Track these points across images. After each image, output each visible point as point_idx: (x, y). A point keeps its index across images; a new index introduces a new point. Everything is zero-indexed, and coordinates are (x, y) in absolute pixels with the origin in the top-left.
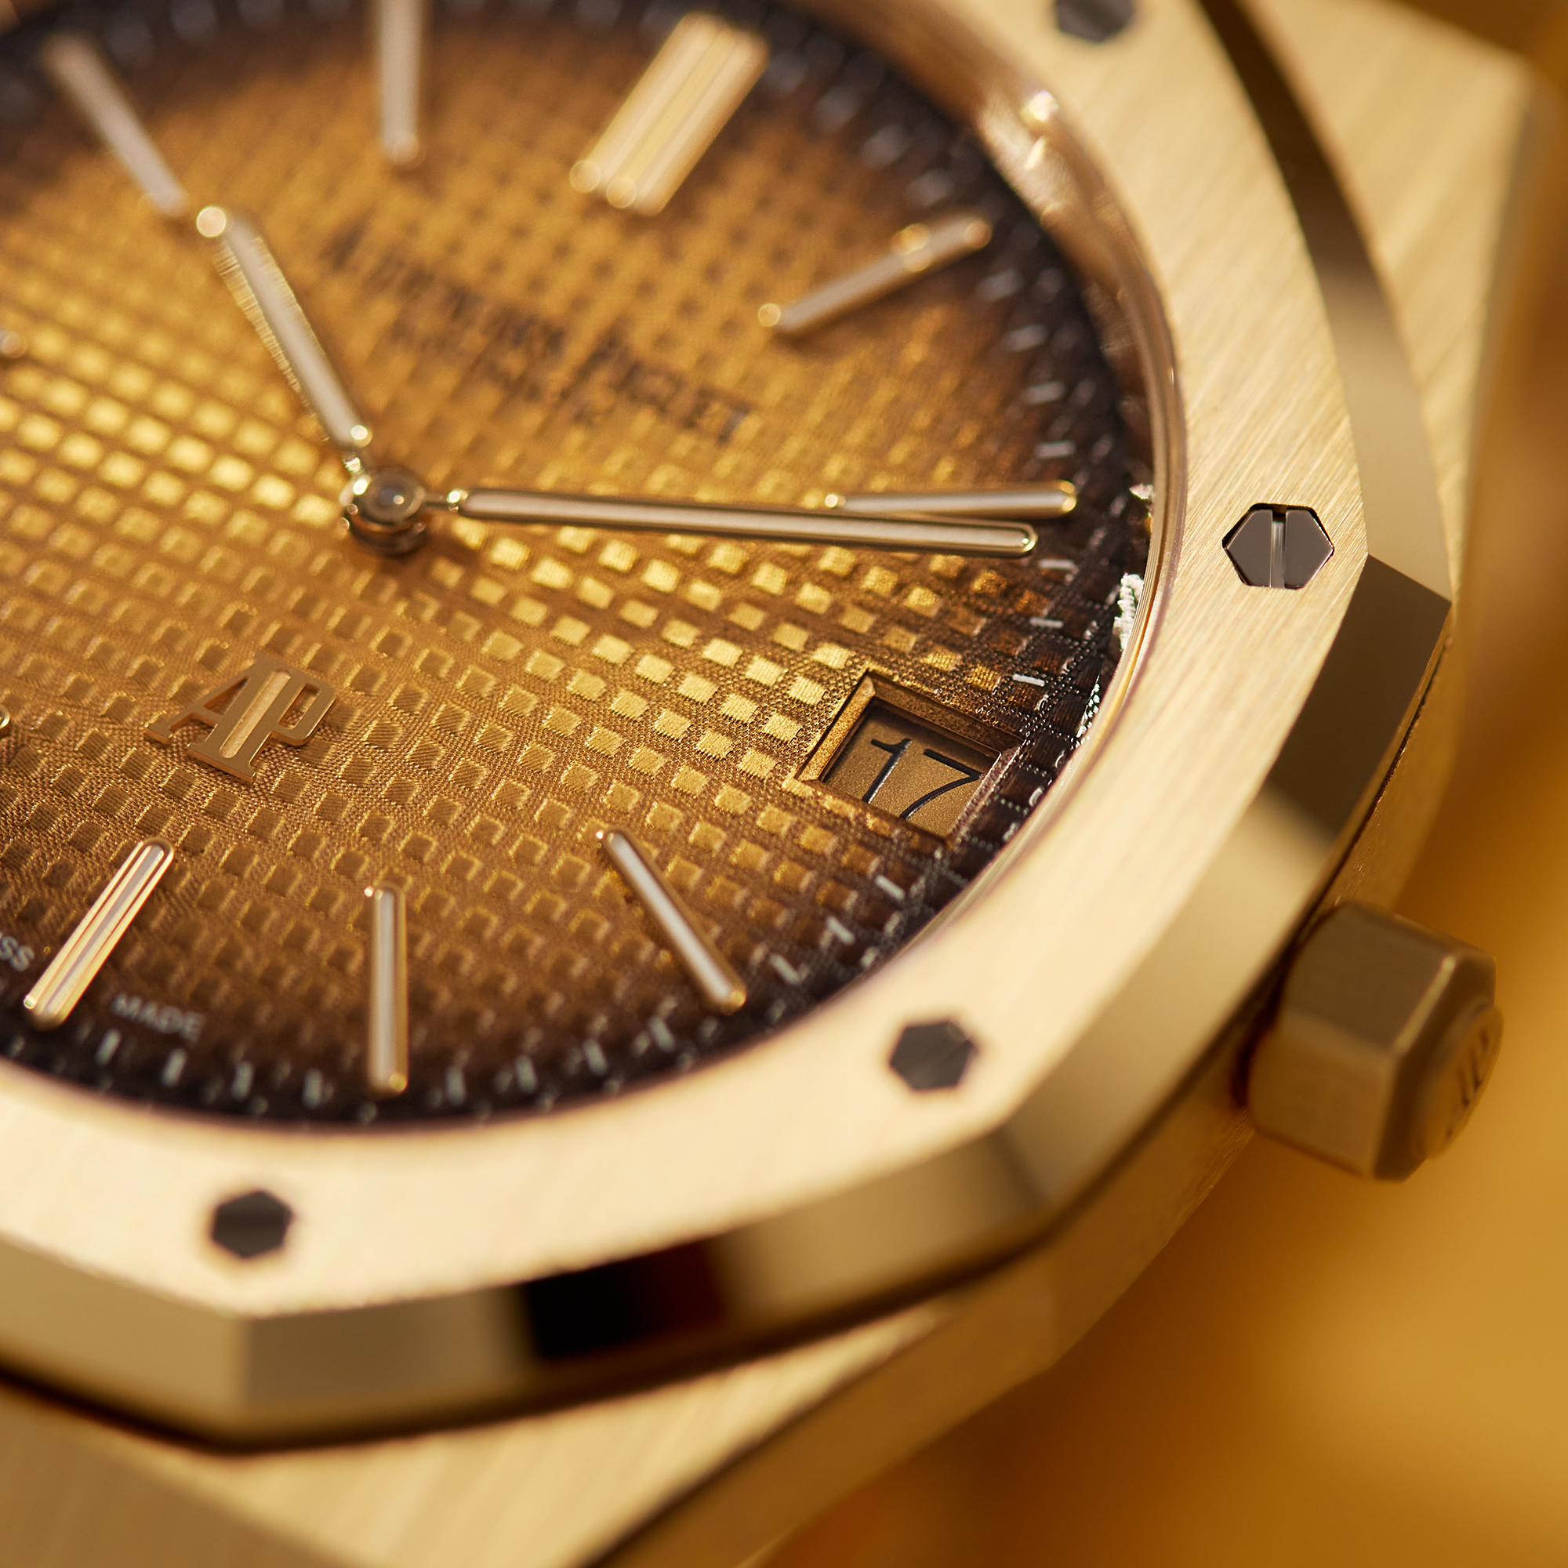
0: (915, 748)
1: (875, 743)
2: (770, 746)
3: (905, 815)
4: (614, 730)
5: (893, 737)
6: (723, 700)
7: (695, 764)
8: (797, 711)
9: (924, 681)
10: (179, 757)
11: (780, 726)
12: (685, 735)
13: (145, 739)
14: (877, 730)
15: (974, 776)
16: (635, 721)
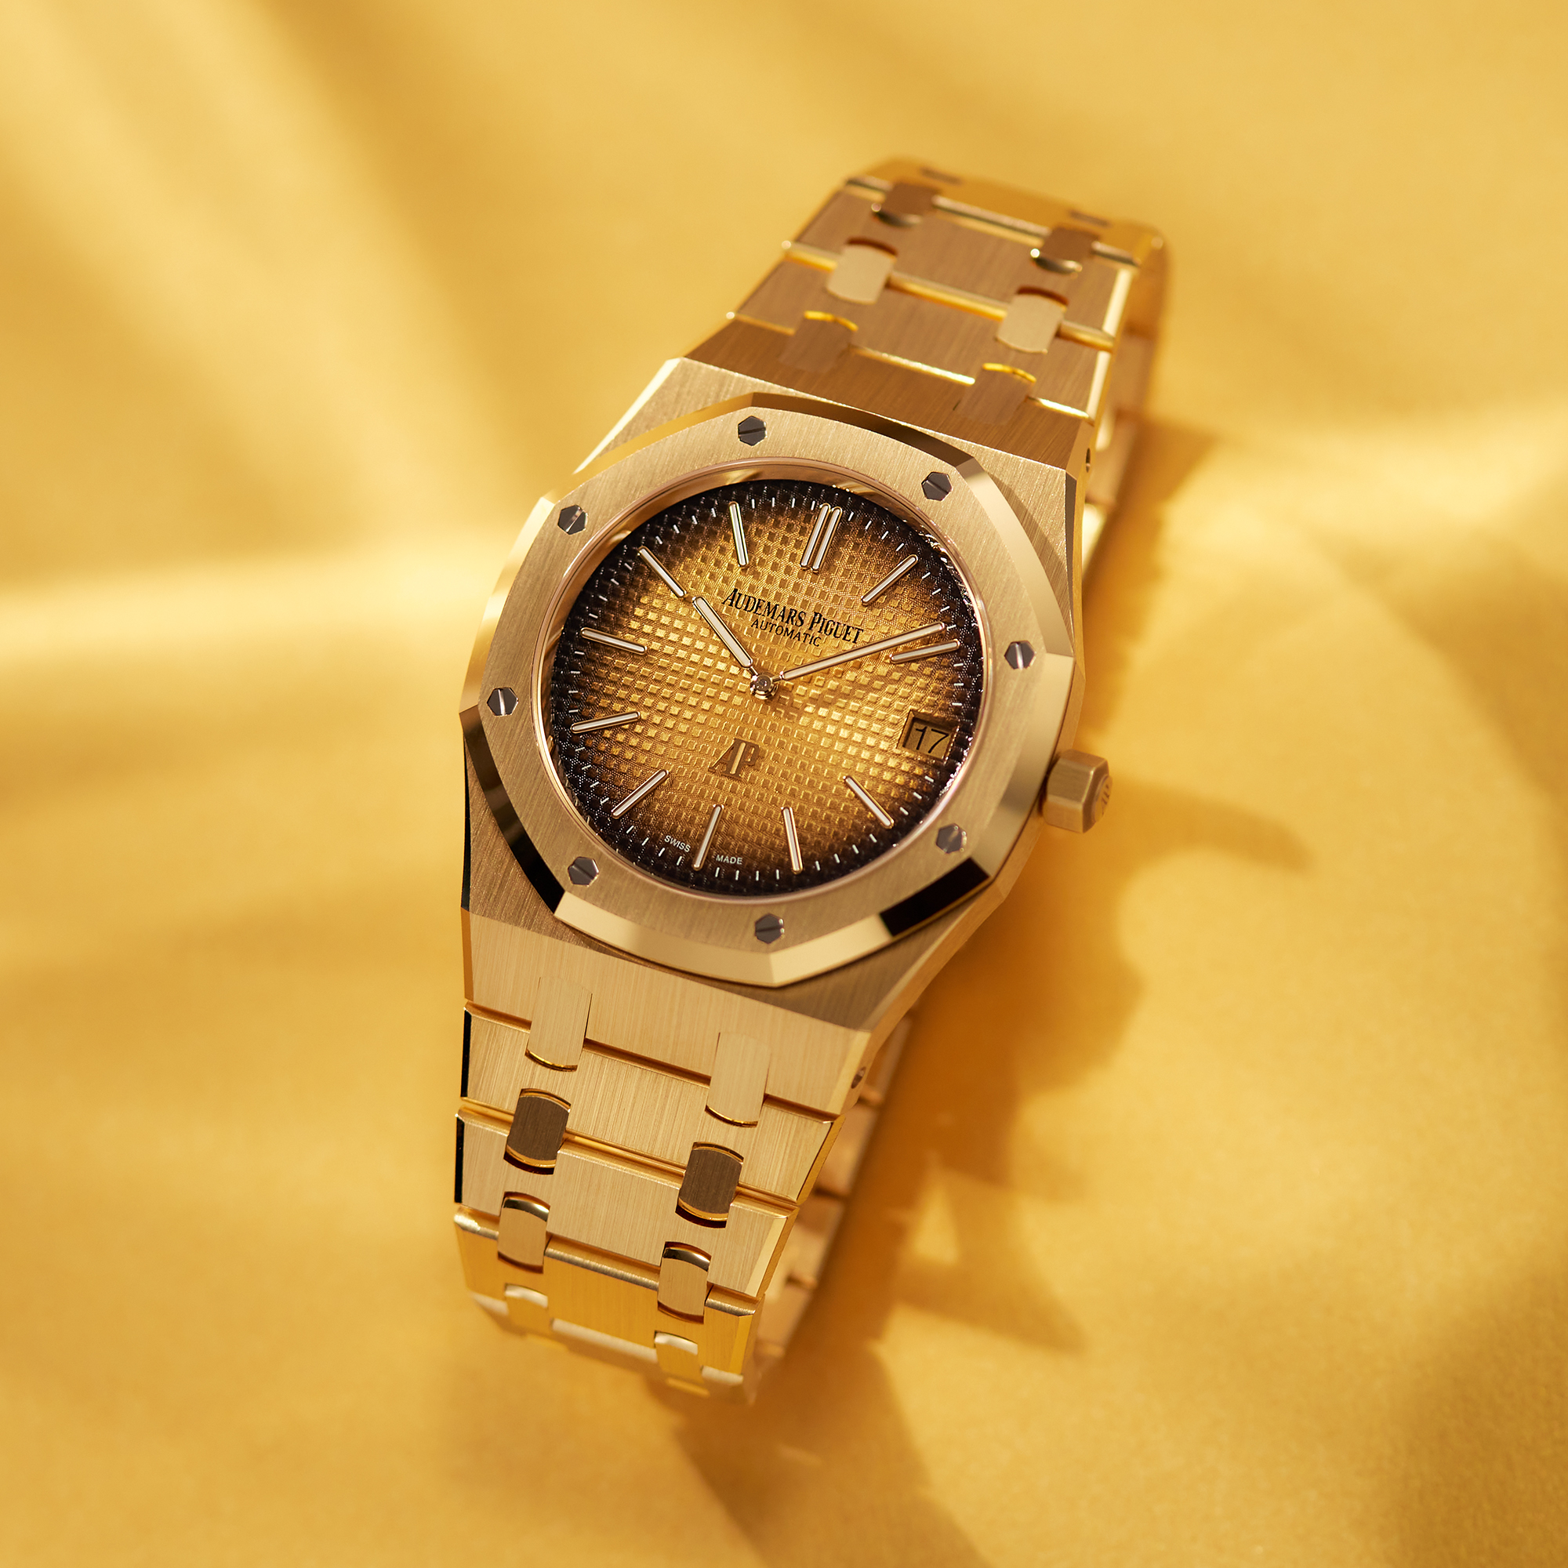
0: (929, 729)
1: (917, 730)
3: (929, 753)
5: (922, 727)
9: (927, 709)
14: (917, 725)
15: (948, 736)
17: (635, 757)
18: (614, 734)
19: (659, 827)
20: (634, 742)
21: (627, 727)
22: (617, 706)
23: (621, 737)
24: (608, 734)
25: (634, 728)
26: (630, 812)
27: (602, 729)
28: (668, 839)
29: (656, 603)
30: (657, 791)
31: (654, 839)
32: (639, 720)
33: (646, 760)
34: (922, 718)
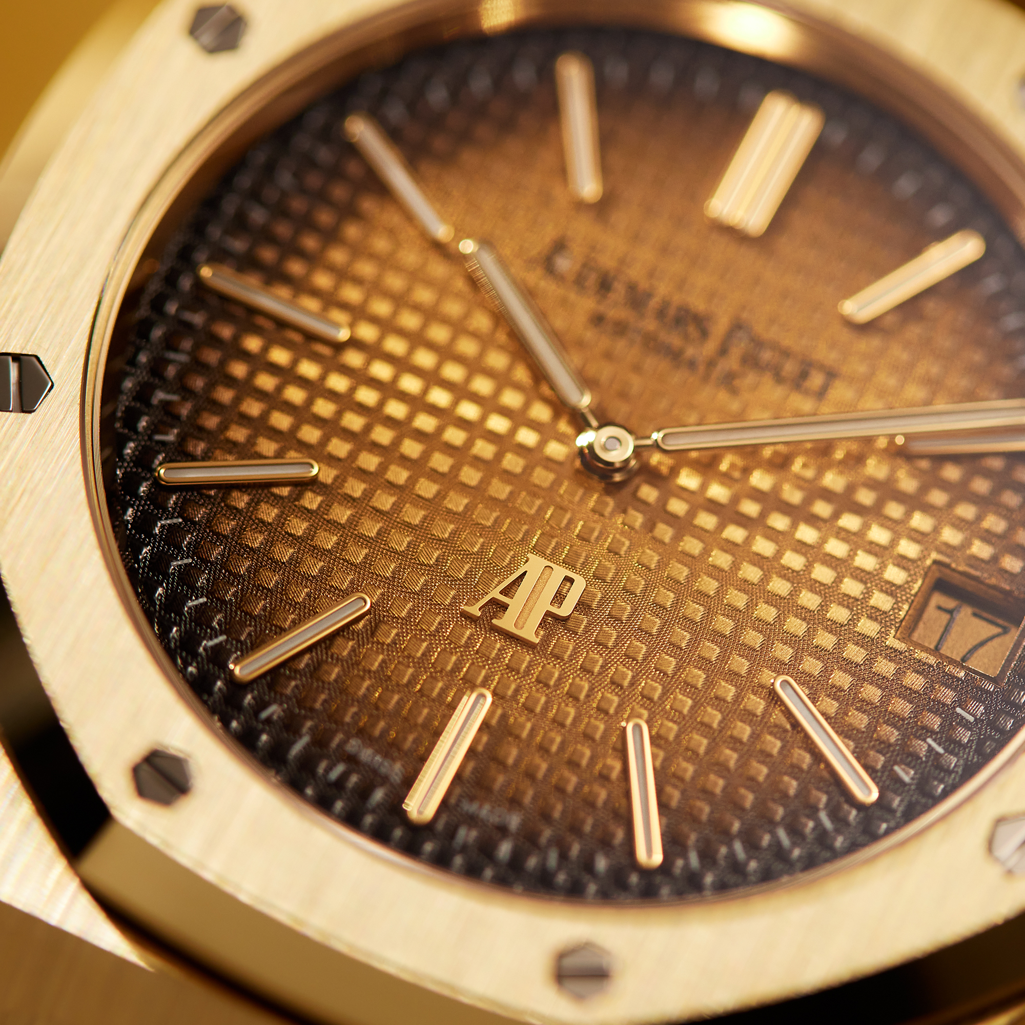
0: (966, 612)
1: (939, 608)
2: (875, 614)
3: (964, 659)
4: (772, 605)
5: (950, 603)
6: (841, 582)
7: (827, 628)
8: (891, 589)
9: (971, 566)
10: (485, 629)
11: (880, 600)
12: (819, 608)
13: (461, 615)
14: (937, 599)
15: (1005, 631)
16: (785, 599)
17: (295, 562)
18: (254, 504)
19: (335, 718)
20: (299, 527)
21: (285, 491)
22: (267, 447)
23: (269, 513)
24: (241, 501)
25: (299, 496)
26: (274, 676)
27: (227, 488)
28: (353, 745)
29: (381, 244)
30: (340, 641)
31: (320, 742)
32: (312, 484)
33: (321, 571)
34: (957, 579)
